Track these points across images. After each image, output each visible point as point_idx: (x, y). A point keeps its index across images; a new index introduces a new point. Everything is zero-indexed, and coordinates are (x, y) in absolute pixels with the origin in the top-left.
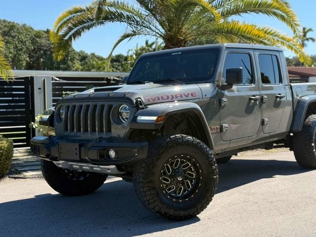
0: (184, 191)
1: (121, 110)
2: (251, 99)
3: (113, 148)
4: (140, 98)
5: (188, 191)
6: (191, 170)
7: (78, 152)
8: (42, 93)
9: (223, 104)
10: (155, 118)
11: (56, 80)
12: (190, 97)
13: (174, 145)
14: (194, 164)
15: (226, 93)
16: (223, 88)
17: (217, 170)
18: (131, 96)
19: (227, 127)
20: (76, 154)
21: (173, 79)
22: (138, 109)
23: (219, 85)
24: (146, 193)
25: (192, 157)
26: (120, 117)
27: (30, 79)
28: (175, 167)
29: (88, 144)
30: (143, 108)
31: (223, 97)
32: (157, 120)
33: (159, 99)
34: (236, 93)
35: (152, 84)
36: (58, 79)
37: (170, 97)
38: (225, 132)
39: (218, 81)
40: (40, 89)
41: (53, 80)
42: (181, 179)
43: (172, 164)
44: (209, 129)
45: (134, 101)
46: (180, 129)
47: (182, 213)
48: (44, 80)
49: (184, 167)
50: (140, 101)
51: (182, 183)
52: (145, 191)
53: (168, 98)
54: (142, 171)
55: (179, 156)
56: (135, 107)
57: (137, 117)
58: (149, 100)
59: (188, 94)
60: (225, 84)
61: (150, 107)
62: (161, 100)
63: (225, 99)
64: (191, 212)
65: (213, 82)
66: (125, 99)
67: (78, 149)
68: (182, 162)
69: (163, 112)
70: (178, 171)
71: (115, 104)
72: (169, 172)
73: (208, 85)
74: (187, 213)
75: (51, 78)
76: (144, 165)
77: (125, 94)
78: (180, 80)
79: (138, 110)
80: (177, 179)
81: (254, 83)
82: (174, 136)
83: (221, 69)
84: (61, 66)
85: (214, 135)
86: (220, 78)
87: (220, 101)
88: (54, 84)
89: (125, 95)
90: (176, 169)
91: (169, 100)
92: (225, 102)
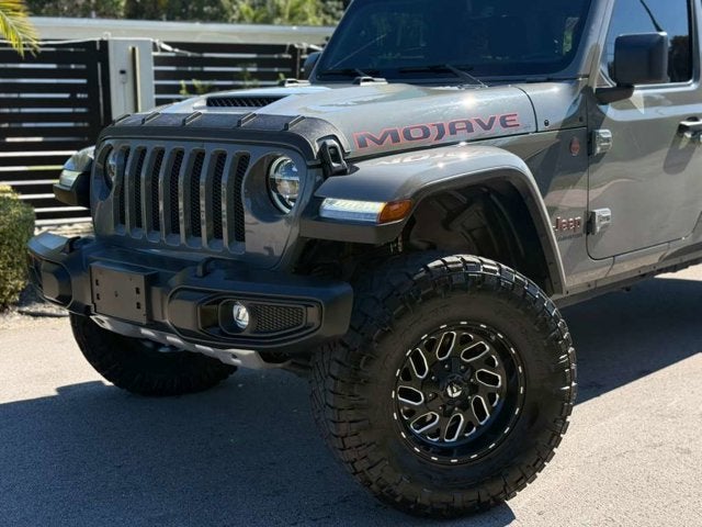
0: (468, 427)
1: (276, 171)
2: (683, 129)
3: (243, 298)
4: (335, 137)
5: (479, 427)
6: (490, 363)
7: (142, 298)
8: (129, 85)
9: (598, 149)
10: (376, 207)
11: (163, 50)
12: (497, 129)
13: (439, 291)
14: (500, 348)
15: (611, 111)
16: (604, 96)
17: (574, 366)
18: (305, 129)
19: (607, 218)
20: (139, 306)
21: (448, 66)
22: (327, 172)
23: (591, 89)
24: (346, 440)
25: (494, 328)
26: (275, 195)
27: (98, 47)
28: (441, 355)
29: (173, 275)
30: (343, 172)
31: (599, 128)
32: (384, 216)
33: (396, 139)
34: (642, 111)
35: (381, 83)
36: (169, 48)
37: (434, 132)
38: (601, 233)
39: (588, 76)
40: (123, 72)
41: (155, 49)
42: (457, 394)
43: (430, 346)
44: (552, 227)
45: (316, 148)
46: (464, 227)
47: (459, 499)
48: (134, 49)
49: (467, 355)
50: (334, 147)
51: (463, 404)
52: (342, 433)
53: (426, 134)
54: (334, 373)
55: (453, 324)
56: (318, 166)
57: (322, 199)
58: (362, 144)
59: (492, 120)
60: (610, 84)
61: (366, 168)
62: (404, 143)
63: (605, 133)
64: (484, 493)
65: (571, 79)
66: (287, 137)
67: (142, 290)
68: (464, 341)
69: (405, 186)
70: (449, 370)
71: (256, 155)
72: (421, 371)
73: (555, 89)
74: (473, 496)
75: (151, 45)
76: (340, 353)
77: (286, 121)
78: (470, 70)
79: (326, 177)
80: (446, 394)
81: (697, 79)
82: (439, 262)
83: (601, 36)
84: (205, 9)
85: (568, 243)
86: (593, 66)
87: (590, 139)
88: (158, 61)
89: (287, 126)
90: (444, 362)
91: (431, 140)
92: (607, 140)
